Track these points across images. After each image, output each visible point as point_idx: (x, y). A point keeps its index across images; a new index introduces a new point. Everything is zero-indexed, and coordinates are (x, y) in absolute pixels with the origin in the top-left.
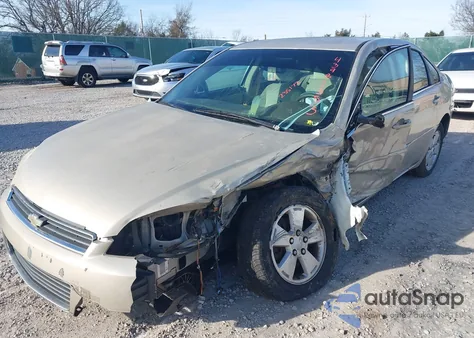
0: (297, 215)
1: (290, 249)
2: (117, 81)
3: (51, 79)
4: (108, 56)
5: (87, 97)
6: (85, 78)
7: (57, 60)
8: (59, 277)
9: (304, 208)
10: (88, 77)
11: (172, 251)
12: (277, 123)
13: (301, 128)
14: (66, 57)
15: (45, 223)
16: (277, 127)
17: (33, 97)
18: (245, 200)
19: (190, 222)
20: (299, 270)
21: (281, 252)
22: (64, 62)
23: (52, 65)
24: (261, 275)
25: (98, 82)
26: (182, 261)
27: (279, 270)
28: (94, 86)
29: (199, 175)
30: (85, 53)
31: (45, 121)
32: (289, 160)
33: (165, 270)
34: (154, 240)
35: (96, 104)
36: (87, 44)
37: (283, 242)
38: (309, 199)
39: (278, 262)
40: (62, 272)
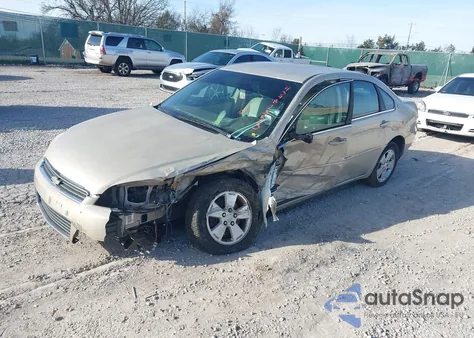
0: (231, 199)
1: (223, 220)
2: (150, 72)
3: (91, 66)
4: (144, 48)
5: (120, 86)
6: (121, 68)
7: (98, 49)
8: (65, 216)
9: (237, 194)
10: (123, 68)
11: (138, 210)
12: (230, 133)
13: (246, 138)
14: (106, 47)
15: (61, 183)
16: (229, 136)
17: (73, 82)
18: (196, 184)
19: (153, 193)
20: (228, 236)
21: (215, 222)
22: (103, 51)
23: (93, 53)
24: (196, 233)
25: (133, 72)
26: (144, 218)
27: (212, 233)
28: (128, 75)
29: (161, 163)
30: (123, 44)
31: (80, 106)
32: (226, 160)
33: (131, 220)
34: (127, 202)
35: (126, 94)
36: (126, 36)
37: (218, 214)
38: (241, 188)
39: (212, 228)
40: (67, 213)
